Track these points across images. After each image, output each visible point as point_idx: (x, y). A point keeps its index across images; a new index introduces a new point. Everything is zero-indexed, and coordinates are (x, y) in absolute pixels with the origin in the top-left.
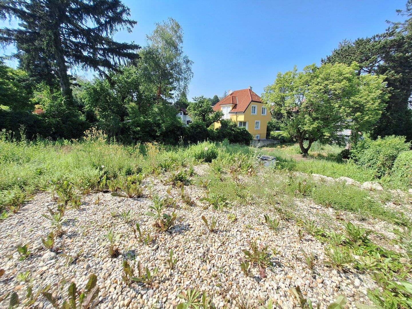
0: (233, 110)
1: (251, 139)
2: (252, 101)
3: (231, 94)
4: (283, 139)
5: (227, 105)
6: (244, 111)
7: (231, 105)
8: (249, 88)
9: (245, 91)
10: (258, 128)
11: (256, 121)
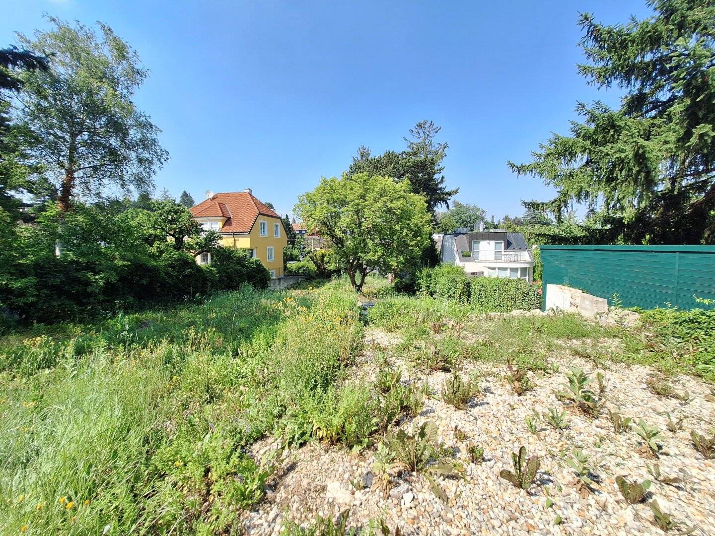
0: (226, 227)
1: (270, 279)
2: (260, 214)
3: (214, 199)
4: (309, 274)
5: (209, 218)
6: (248, 230)
7: (221, 218)
8: (248, 191)
9: (241, 195)
10: (271, 258)
11: (268, 247)
